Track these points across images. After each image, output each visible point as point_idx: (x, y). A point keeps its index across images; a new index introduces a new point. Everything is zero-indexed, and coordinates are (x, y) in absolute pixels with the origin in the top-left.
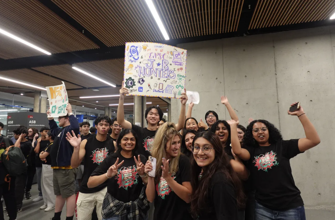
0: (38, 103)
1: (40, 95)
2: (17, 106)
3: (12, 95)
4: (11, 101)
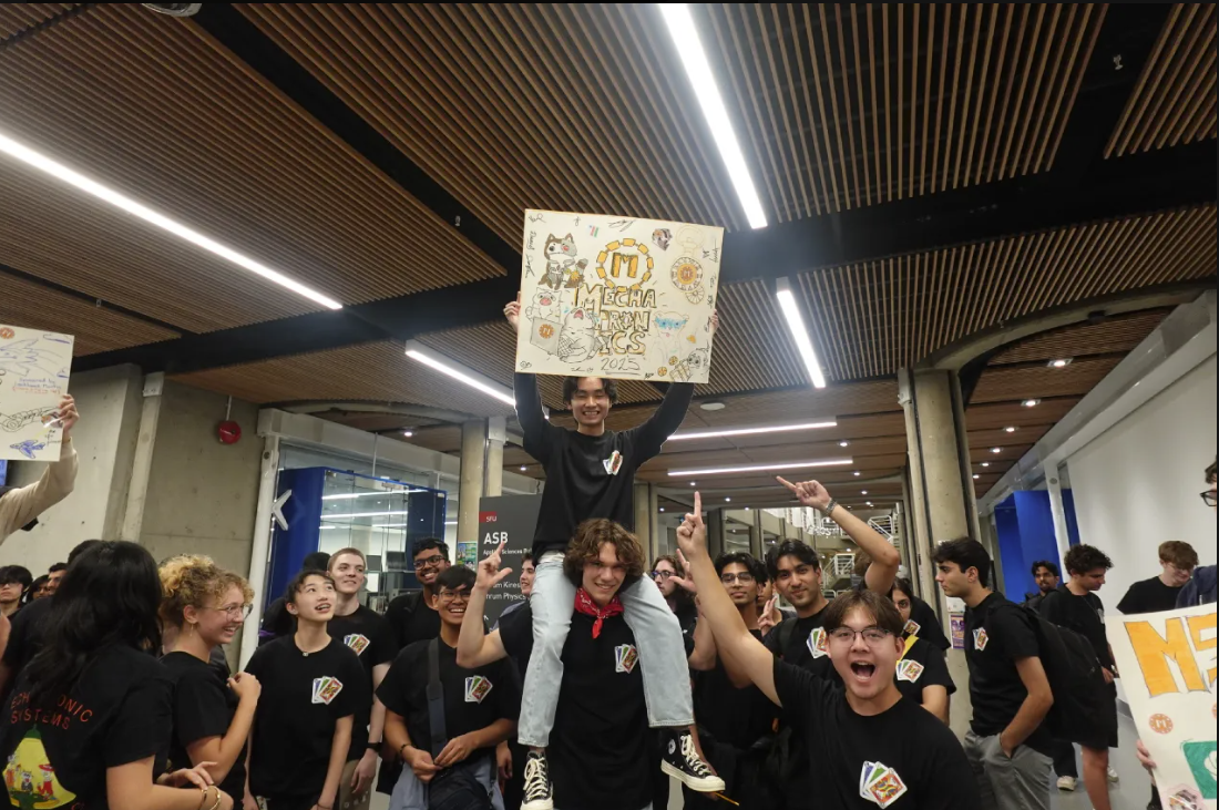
0: (480, 467)
1: (486, 435)
2: (388, 478)
3: (371, 436)
4: (367, 462)
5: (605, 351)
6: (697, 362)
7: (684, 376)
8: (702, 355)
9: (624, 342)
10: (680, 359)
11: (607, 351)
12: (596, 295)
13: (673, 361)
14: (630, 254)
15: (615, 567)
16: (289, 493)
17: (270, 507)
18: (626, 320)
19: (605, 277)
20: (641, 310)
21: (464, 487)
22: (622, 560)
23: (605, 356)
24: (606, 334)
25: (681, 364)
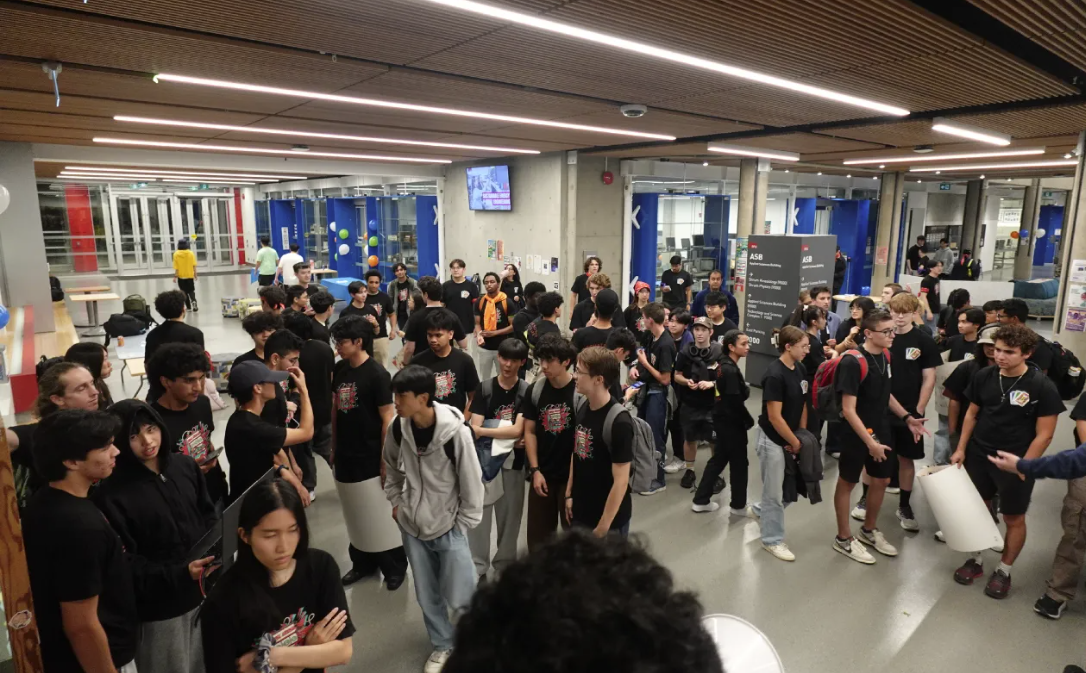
16: (639, 208)
17: (630, 217)
21: (742, 202)
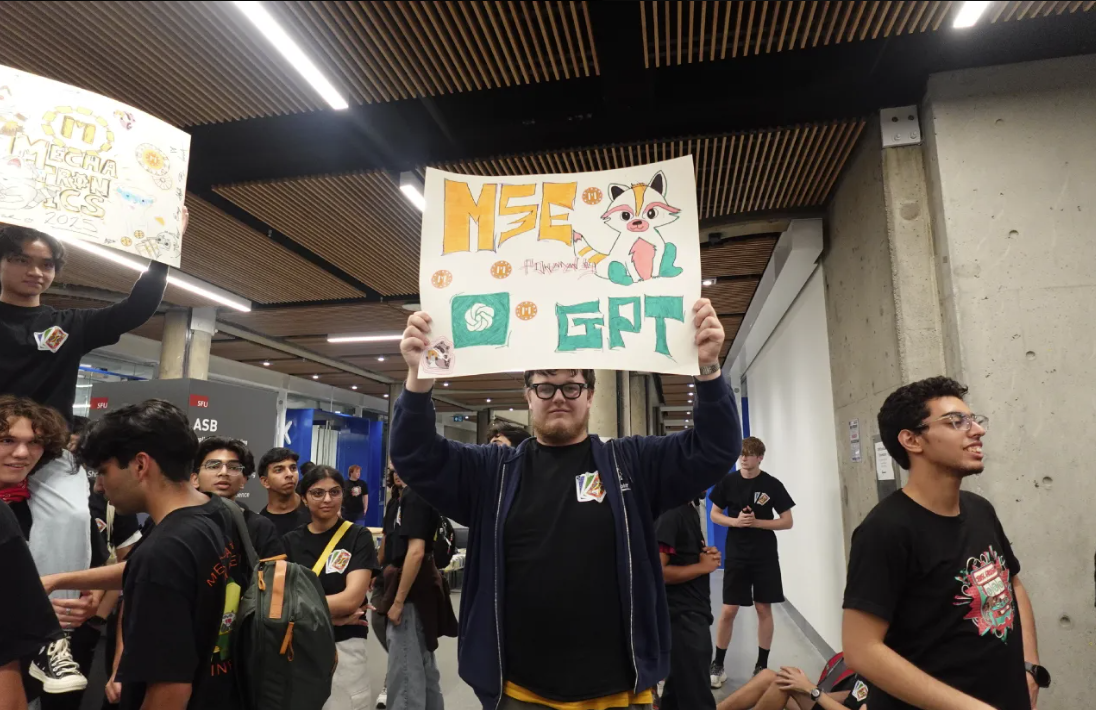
5: (50, 204)
6: (167, 244)
7: (153, 253)
8: (172, 240)
9: (79, 201)
10: (147, 235)
11: (54, 205)
12: (41, 149)
13: (139, 234)
14: (87, 122)
15: (30, 443)
18: (80, 181)
19: (53, 135)
20: (100, 176)
22: (39, 432)
23: (49, 210)
24: (54, 189)
25: (148, 240)
